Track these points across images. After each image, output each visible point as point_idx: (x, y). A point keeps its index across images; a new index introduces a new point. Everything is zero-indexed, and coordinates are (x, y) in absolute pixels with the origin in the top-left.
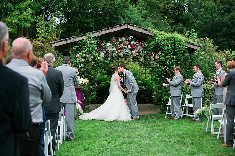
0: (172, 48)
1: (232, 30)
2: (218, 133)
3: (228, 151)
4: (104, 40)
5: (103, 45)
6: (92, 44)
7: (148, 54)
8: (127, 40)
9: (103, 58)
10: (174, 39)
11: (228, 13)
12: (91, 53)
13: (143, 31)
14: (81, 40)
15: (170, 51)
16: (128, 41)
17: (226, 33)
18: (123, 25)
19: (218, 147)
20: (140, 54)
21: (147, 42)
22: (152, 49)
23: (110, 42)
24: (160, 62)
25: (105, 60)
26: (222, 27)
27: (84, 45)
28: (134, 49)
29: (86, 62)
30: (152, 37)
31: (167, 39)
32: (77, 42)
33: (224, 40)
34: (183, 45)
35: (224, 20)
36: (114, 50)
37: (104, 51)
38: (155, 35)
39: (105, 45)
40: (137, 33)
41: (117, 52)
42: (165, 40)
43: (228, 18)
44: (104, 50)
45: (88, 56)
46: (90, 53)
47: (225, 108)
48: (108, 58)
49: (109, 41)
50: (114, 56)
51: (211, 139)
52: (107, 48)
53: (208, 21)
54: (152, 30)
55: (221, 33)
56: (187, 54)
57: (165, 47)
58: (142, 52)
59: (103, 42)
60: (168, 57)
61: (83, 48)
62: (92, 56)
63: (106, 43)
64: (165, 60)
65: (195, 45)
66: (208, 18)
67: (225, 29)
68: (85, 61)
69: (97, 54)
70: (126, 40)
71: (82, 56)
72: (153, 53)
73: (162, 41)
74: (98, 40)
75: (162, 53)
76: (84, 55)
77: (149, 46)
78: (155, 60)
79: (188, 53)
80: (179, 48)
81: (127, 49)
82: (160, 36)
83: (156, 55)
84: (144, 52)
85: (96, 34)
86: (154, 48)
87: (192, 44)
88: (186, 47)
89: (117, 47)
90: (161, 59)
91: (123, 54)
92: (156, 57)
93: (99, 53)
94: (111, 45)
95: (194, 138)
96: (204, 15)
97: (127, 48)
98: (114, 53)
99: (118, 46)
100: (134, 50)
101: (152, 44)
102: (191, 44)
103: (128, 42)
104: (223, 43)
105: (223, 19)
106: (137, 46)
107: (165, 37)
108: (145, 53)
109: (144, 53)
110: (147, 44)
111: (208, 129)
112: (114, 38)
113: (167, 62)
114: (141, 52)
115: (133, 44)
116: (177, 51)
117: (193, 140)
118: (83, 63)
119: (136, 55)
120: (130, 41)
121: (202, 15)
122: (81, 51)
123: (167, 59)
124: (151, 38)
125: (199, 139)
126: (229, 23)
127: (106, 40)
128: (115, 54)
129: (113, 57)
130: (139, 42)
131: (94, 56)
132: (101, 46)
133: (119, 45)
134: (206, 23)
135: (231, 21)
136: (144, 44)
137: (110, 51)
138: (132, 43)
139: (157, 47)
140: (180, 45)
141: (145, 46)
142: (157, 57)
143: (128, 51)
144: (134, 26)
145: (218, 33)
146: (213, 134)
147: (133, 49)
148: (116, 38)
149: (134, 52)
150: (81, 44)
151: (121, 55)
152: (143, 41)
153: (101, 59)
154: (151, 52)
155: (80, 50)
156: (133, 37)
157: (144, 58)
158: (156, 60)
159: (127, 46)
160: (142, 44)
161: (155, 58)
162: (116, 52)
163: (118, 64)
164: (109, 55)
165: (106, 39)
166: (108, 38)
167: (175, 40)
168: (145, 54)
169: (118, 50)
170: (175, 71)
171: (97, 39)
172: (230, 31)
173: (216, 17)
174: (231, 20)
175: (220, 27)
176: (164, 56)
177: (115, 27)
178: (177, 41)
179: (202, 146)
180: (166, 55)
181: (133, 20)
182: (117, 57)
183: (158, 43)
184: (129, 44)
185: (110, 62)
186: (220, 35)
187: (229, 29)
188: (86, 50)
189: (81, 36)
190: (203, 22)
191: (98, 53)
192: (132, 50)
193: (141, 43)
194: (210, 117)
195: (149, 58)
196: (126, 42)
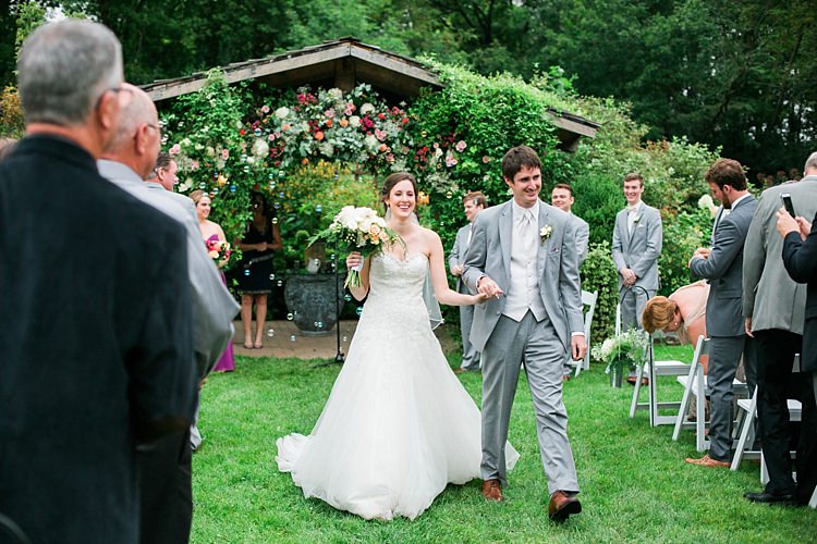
0: (503, 128)
1: (676, 72)
2: (678, 420)
3: (717, 478)
4: (267, 95)
5: (265, 115)
6: (225, 109)
7: (422, 148)
8: (349, 96)
9: (265, 160)
10: (512, 98)
11: (662, 14)
12: (222, 141)
13: (405, 69)
14: (186, 95)
15: (498, 138)
16: (351, 101)
17: (656, 83)
18: (336, 45)
19: (682, 468)
20: (394, 146)
21: (418, 106)
22: (434, 133)
23: (290, 104)
24: (461, 176)
25: (270, 166)
26: (643, 61)
27: (198, 113)
28: (373, 130)
29: (206, 172)
30: (437, 88)
31: (488, 99)
32: (174, 99)
33: (648, 104)
34: (541, 122)
35: (650, 37)
36: (302, 133)
37: (268, 133)
38: (447, 82)
39: (270, 112)
40: (383, 75)
41: (315, 139)
42: (481, 101)
43: (665, 29)
44: (268, 130)
45: (210, 150)
46: (218, 139)
47: (702, 337)
48: (281, 159)
49: (286, 101)
50: (303, 154)
51: (652, 442)
52: (279, 125)
53: (595, 38)
54: (437, 66)
55: (639, 82)
56: (553, 152)
57: (481, 125)
58: (401, 142)
59: (265, 104)
60: (490, 159)
61: (195, 121)
62: (226, 153)
63: (275, 106)
64: (479, 172)
65: (580, 122)
66: (595, 30)
67: (652, 67)
68: (203, 168)
69: (243, 145)
70: (344, 98)
71: (191, 152)
72: (436, 145)
73: (468, 105)
74: (249, 96)
75: (470, 144)
76: (199, 147)
77: (423, 120)
78: (444, 168)
79: (558, 147)
80: (529, 129)
81: (349, 129)
82: (465, 87)
83: (448, 152)
84: (408, 141)
85: (242, 75)
86: (442, 129)
87: (569, 119)
88: (551, 127)
89: (313, 123)
90: (464, 165)
91: (335, 147)
92: (447, 158)
93: (250, 141)
94: (293, 113)
95: (594, 437)
96: (581, 18)
97: (349, 125)
98: (302, 144)
99: (318, 116)
100: (373, 133)
101: (436, 114)
102: (566, 116)
103: (351, 106)
104: (642, 116)
105: (646, 34)
106: (383, 120)
107: (480, 92)
108: (411, 143)
109: (407, 144)
110: (416, 112)
111: (637, 407)
112: (303, 89)
113: (485, 178)
114: (398, 141)
115: (370, 112)
116: (521, 142)
117: (594, 445)
118: (192, 174)
119: (380, 152)
120: (358, 103)
121: (576, 16)
122: (186, 132)
123: (486, 167)
124: (433, 91)
125: (613, 442)
126: (666, 49)
127: (274, 95)
128: (306, 145)
129: (297, 157)
130: (390, 108)
131: (232, 153)
132: (258, 118)
133: (321, 113)
134: (587, 45)
135: (673, 40)
136: (408, 113)
137: (288, 135)
138: (367, 108)
139: (453, 124)
140: (530, 118)
141: (412, 119)
142: (451, 160)
143: (350, 135)
144: (374, 49)
145: (628, 81)
146: (656, 424)
147: (368, 129)
148: (308, 91)
149: (371, 141)
150: (186, 109)
151: (327, 149)
152: (403, 104)
153: (257, 164)
154: (432, 143)
155: (181, 131)
156: (368, 88)
157: (405, 162)
158: (448, 170)
159: (348, 118)
160: (401, 111)
161: (444, 164)
162: (310, 138)
163: (302, 181)
164: (286, 150)
165: (276, 94)
166: (281, 88)
167: (513, 102)
168: (410, 147)
169: (317, 131)
170: (471, 209)
171: (245, 90)
172: (667, 76)
173: (621, 27)
174: (673, 36)
175: (633, 60)
176: (476, 157)
177: (306, 52)
178: (521, 106)
179: (630, 463)
180: (484, 153)
181: (338, 27)
182: (312, 155)
183: (457, 112)
184: (356, 112)
185: (287, 175)
186: (634, 89)
187: (667, 68)
188: (206, 129)
189: (186, 81)
190: (578, 42)
191: (246, 140)
192: (364, 133)
193: (398, 111)
194: (647, 366)
195: (423, 164)
196: (343, 106)
